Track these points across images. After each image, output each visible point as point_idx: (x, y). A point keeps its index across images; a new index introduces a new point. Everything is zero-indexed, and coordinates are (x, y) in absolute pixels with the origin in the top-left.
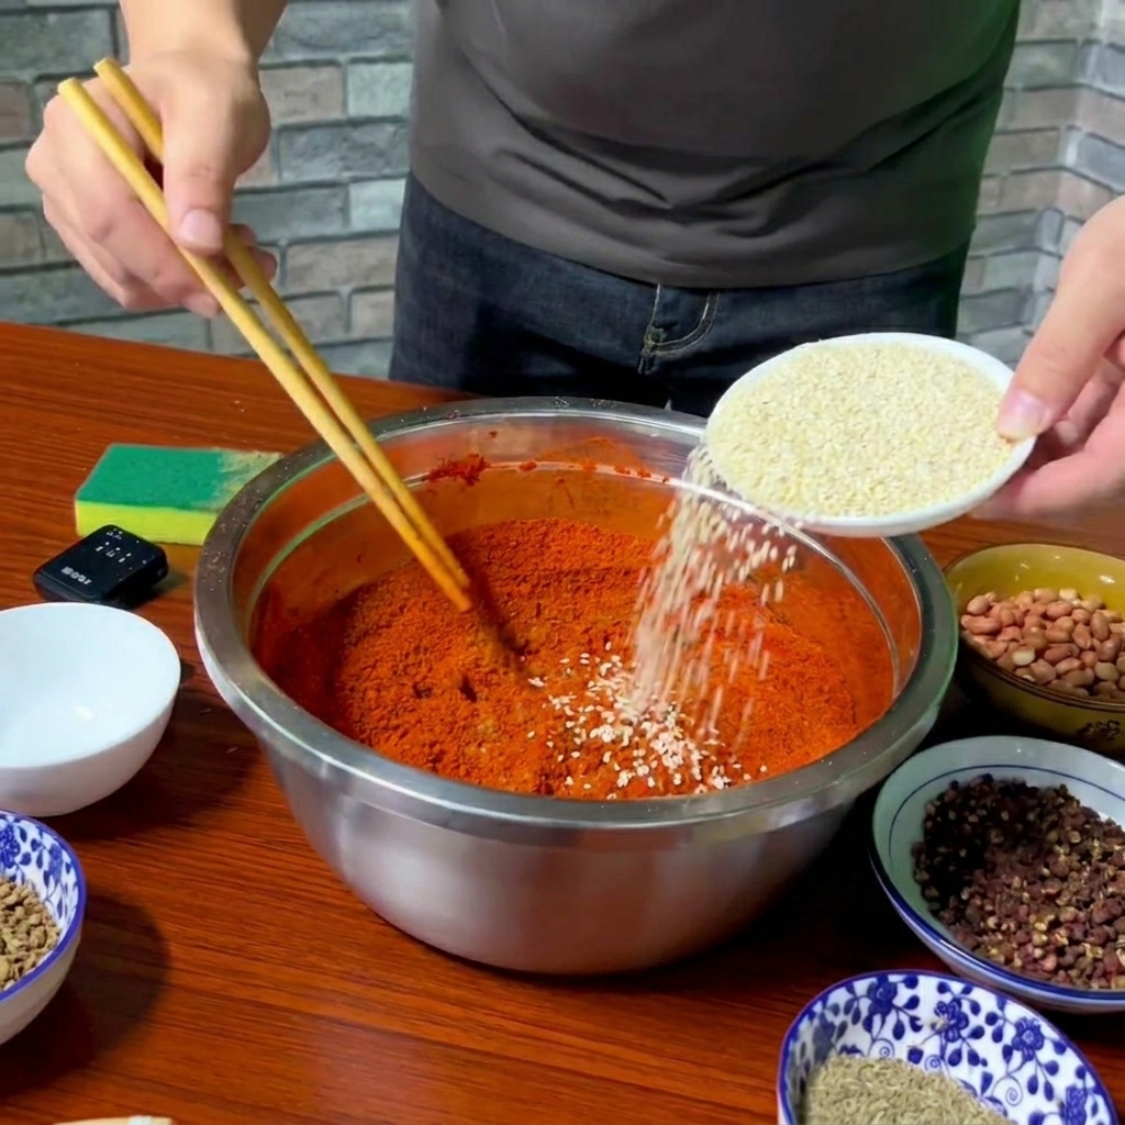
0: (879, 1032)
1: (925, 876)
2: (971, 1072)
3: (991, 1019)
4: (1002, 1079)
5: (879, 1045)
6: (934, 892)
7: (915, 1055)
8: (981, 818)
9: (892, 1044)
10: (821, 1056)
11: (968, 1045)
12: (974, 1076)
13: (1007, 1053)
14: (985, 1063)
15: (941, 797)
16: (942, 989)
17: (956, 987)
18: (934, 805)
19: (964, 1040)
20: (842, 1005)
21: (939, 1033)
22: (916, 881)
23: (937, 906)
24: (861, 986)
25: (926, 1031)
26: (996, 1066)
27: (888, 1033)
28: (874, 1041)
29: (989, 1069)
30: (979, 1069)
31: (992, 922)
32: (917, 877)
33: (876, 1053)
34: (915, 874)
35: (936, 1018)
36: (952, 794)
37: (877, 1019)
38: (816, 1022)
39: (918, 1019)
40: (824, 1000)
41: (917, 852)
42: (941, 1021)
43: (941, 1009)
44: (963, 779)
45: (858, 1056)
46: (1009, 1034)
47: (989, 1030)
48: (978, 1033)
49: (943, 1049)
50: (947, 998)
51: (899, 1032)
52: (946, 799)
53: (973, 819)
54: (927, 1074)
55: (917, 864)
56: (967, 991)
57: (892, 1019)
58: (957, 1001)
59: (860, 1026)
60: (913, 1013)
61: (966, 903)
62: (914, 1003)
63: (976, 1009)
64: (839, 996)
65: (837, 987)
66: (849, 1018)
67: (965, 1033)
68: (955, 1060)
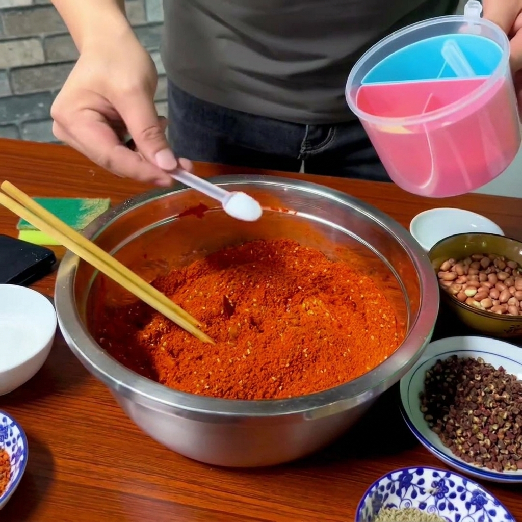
0: (405, 495)
1: (426, 409)
2: (450, 514)
3: (460, 489)
4: (465, 517)
5: (404, 502)
6: (430, 417)
7: (423, 506)
8: (453, 379)
9: (410, 501)
10: (376, 512)
11: (448, 501)
12: (452, 515)
13: (468, 506)
14: (457, 510)
15: (433, 368)
16: (435, 475)
17: (442, 474)
18: (429, 372)
19: (446, 498)
20: (386, 485)
21: (434, 495)
22: (422, 412)
23: (431, 425)
24: (395, 476)
25: (427, 495)
26: (463, 511)
27: (409, 495)
28: (402, 500)
29: (459, 512)
30: (454, 513)
31: (459, 432)
32: (422, 409)
33: (403, 506)
34: (420, 407)
35: (432, 488)
36: (438, 366)
37: (403, 490)
38: (373, 495)
39: (423, 489)
40: (377, 484)
41: (421, 397)
42: (435, 490)
43: (435, 484)
44: (444, 358)
45: (394, 508)
46: (469, 497)
47: (459, 494)
48: (453, 496)
49: (436, 502)
50: (438, 479)
51: (414, 495)
52: (435, 369)
53: (449, 380)
54: (428, 514)
55: (422, 403)
56: (448, 475)
57: (411, 489)
58: (442, 480)
59: (395, 494)
60: (421, 486)
61: (446, 422)
62: (421, 482)
63: (452, 484)
64: (384, 482)
65: (384, 478)
66: (389, 491)
67: (447, 495)
68: (442, 507)
